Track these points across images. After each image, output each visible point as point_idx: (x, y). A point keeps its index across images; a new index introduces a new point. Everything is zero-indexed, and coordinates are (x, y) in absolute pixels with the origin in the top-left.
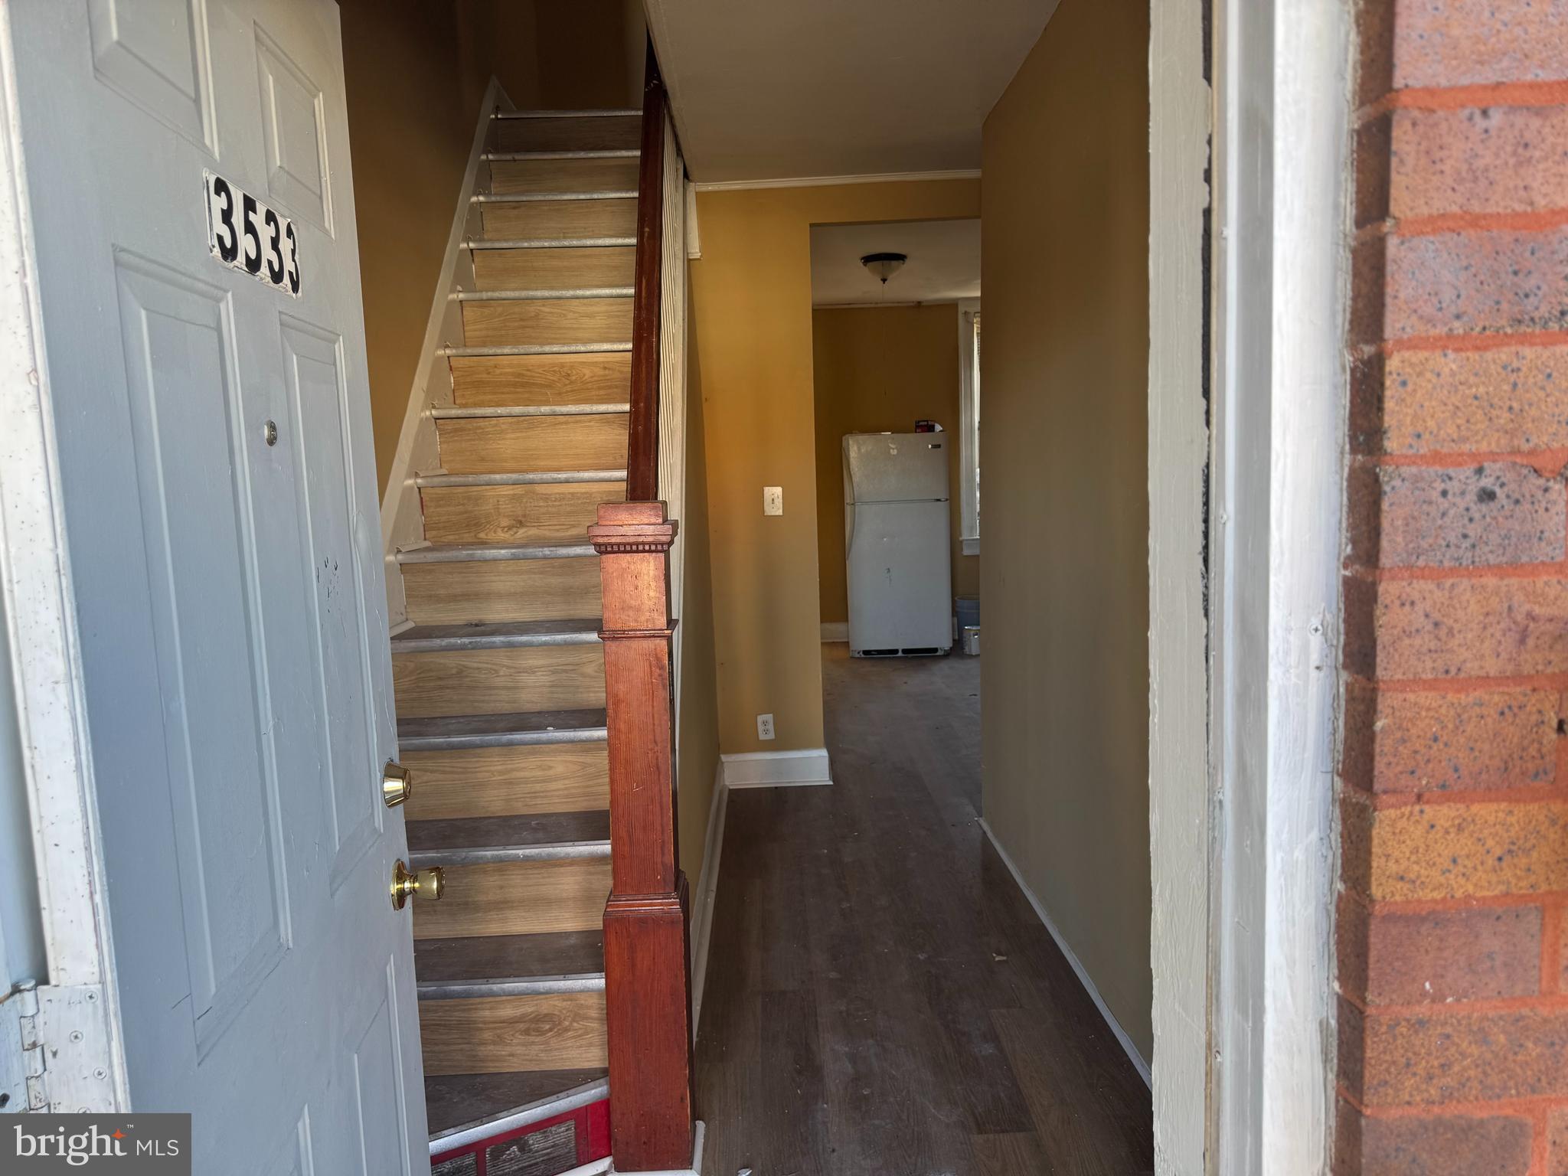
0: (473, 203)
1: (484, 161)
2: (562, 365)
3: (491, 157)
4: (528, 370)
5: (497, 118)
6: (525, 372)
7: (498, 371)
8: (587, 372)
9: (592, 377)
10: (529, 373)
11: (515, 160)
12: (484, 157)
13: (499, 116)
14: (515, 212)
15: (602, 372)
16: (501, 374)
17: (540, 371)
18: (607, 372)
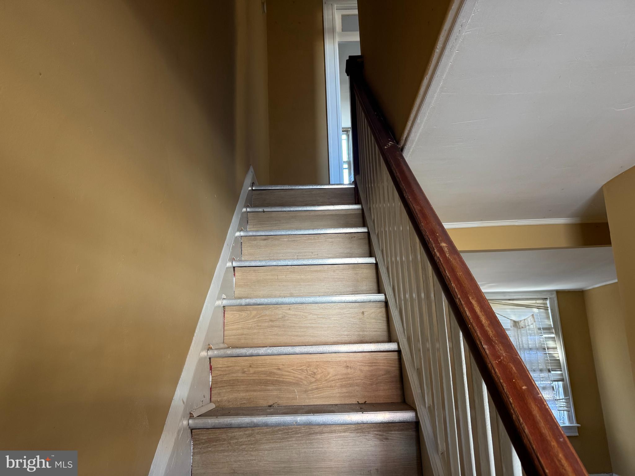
0: (237, 237)
1: (245, 212)
2: (309, 365)
3: (248, 210)
4: (279, 369)
5: (253, 190)
6: (275, 371)
7: (252, 370)
8: (332, 371)
9: (335, 375)
10: (278, 372)
11: (264, 212)
12: (244, 210)
13: (254, 188)
14: (265, 242)
15: (344, 371)
16: (254, 373)
17: (289, 369)
18: (349, 371)
